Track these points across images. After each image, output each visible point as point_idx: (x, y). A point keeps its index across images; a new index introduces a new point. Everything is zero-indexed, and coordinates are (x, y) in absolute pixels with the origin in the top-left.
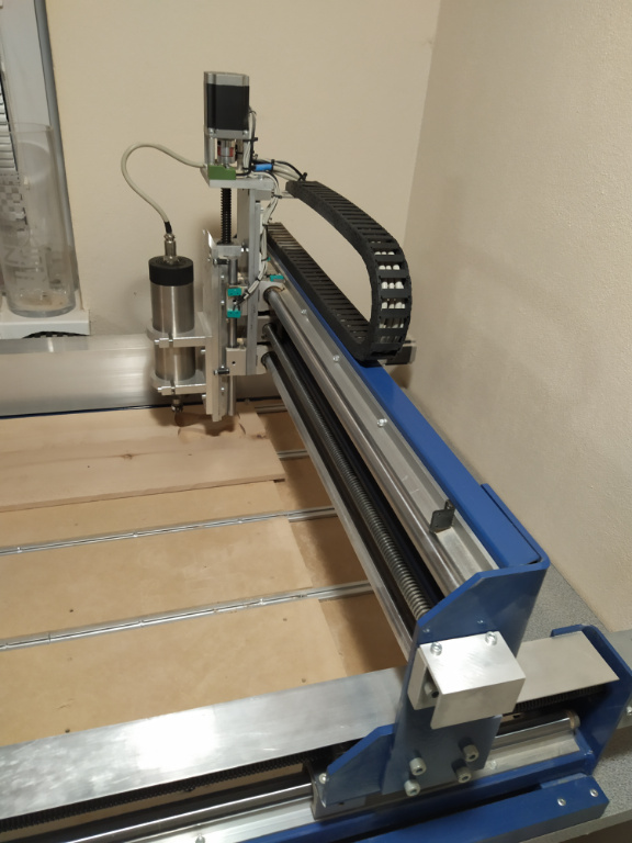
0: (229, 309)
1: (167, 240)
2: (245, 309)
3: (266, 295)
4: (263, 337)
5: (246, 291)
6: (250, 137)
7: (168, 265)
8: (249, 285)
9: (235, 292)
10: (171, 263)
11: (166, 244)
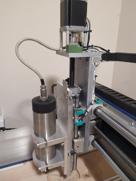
0: (77, 121)
1: (42, 88)
2: (85, 120)
3: (95, 111)
4: (92, 132)
5: (86, 111)
6: (88, 30)
7: (43, 102)
8: (87, 108)
9: (80, 113)
10: (44, 101)
11: (41, 91)
